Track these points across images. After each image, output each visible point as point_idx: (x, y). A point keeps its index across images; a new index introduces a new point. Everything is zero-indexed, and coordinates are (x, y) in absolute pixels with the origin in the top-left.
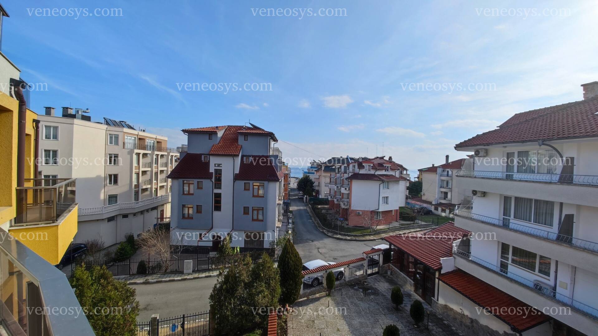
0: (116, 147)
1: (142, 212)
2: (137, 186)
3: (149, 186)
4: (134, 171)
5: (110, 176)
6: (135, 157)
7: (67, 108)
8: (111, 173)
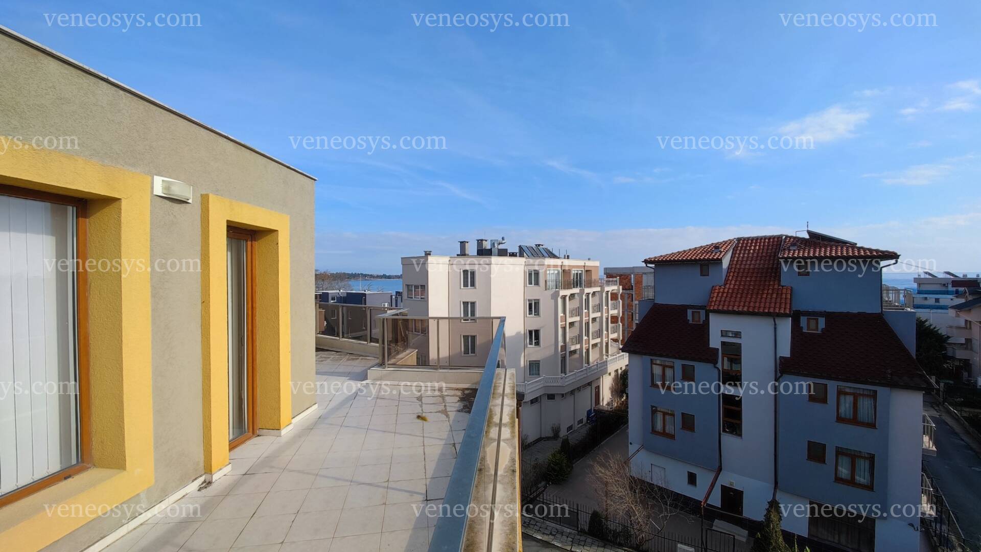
0: (536, 287)
1: (572, 392)
2: (564, 348)
3: (578, 346)
4: (560, 323)
5: (530, 332)
6: (560, 301)
7: (482, 240)
8: (531, 329)
